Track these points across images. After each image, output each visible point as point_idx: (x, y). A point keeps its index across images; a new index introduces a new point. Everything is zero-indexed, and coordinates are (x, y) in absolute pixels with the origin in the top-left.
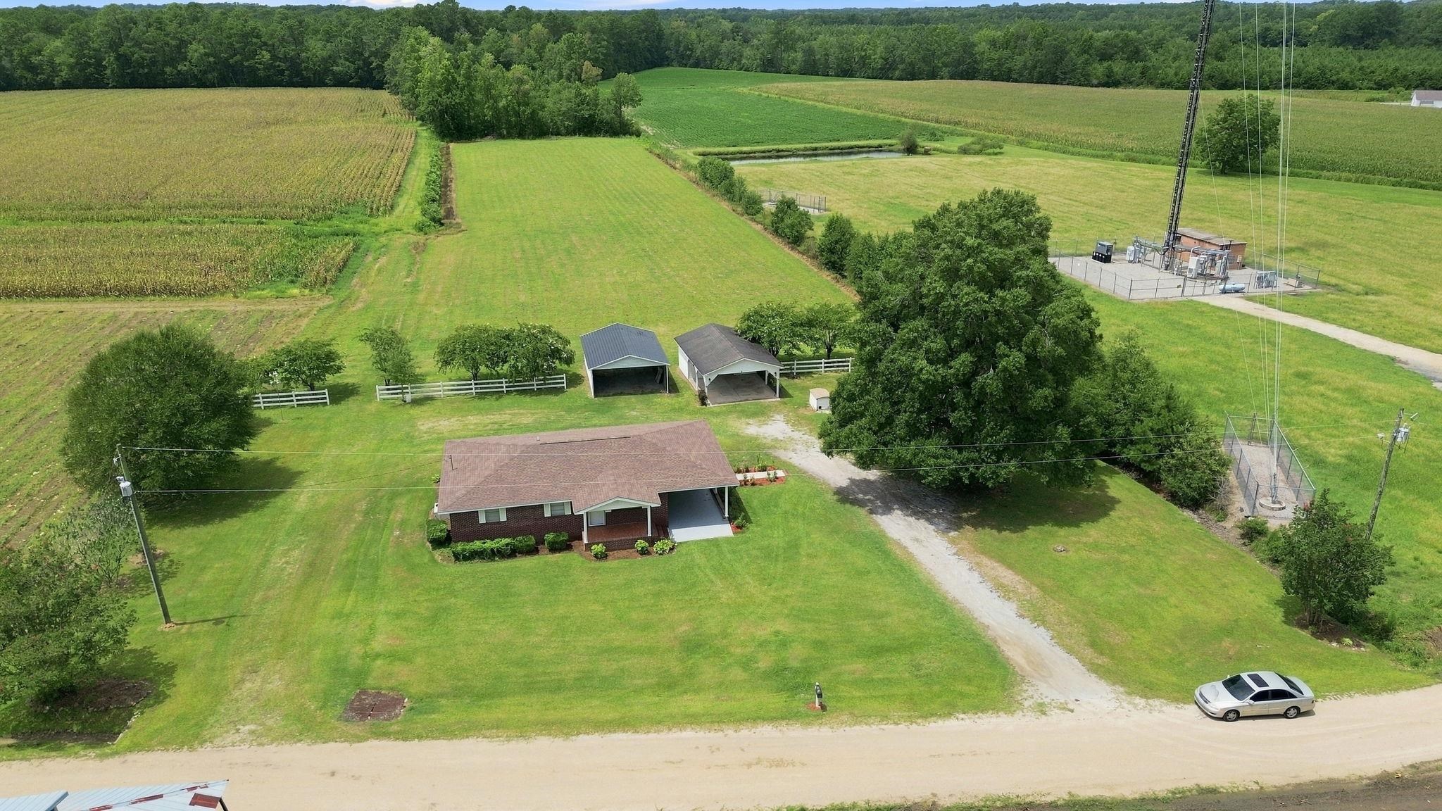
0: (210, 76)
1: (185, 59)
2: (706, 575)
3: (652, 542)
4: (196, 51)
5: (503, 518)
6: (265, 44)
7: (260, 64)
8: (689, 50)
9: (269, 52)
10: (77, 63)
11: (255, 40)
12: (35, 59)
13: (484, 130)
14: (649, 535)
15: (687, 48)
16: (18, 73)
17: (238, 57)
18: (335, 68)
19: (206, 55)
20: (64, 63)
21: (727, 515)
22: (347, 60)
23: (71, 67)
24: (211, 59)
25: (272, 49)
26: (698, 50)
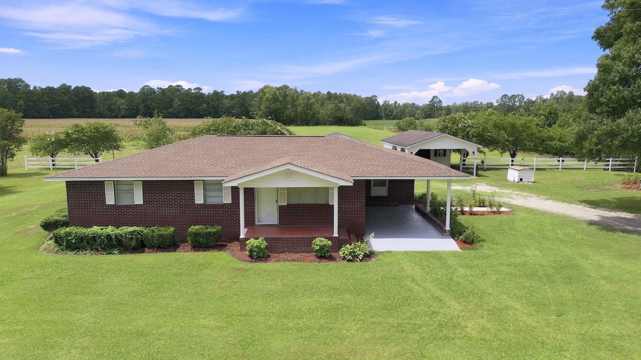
0: (181, 114)
1: (172, 107)
2: (426, 290)
3: (338, 244)
4: (176, 103)
5: (139, 200)
6: (205, 101)
7: (202, 109)
8: (391, 112)
9: (206, 104)
10: (129, 109)
11: (201, 99)
12: (113, 107)
13: (290, 122)
14: (336, 234)
15: (390, 111)
16: (105, 112)
17: (193, 106)
18: (233, 111)
19: (181, 105)
20: (124, 108)
21: (448, 228)
22: (238, 107)
23: (126, 110)
24: (182, 107)
25: (208, 103)
26: (395, 111)
